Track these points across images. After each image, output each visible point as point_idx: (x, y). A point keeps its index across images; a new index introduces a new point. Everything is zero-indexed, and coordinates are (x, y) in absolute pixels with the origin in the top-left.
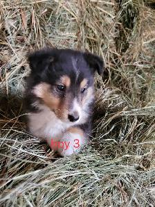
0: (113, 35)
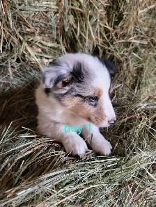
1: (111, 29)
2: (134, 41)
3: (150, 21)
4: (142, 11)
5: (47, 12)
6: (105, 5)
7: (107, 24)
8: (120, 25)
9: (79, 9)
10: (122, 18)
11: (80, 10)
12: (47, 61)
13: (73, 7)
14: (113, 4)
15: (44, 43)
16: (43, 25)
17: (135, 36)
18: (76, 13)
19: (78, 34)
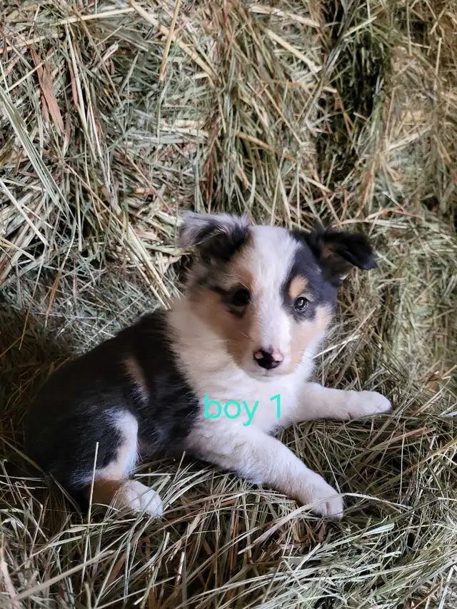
0: (311, 126)
1: (324, 189)
2: (379, 222)
3: (410, 169)
4: (393, 146)
5: (183, 145)
6: (315, 131)
7: (316, 177)
8: (346, 181)
9: (256, 140)
10: (352, 166)
11: (261, 143)
12: (165, 260)
13: (243, 135)
14: (334, 130)
15: (165, 216)
16: (169, 175)
17: (381, 211)
18: (249, 149)
19: (251, 200)
